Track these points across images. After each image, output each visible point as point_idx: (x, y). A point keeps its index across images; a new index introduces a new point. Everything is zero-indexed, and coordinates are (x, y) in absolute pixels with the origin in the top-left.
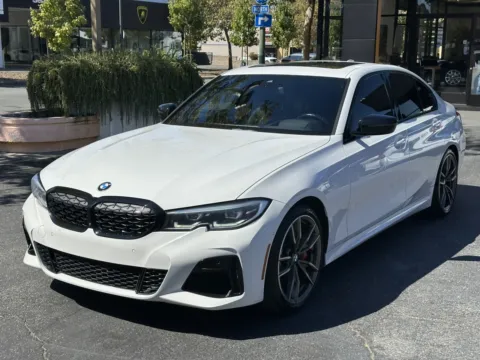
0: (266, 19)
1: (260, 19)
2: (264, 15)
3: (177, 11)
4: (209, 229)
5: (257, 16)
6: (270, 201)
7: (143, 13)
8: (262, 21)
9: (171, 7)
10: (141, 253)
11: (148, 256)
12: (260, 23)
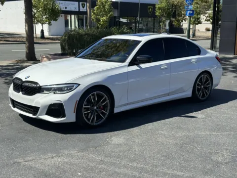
0: (191, 12)
1: (188, 12)
2: (190, 10)
3: (159, 8)
4: (54, 93)
5: (187, 11)
6: (79, 85)
7: (150, 9)
8: (189, 13)
9: (157, 6)
10: (33, 101)
11: (34, 102)
12: (188, 14)
